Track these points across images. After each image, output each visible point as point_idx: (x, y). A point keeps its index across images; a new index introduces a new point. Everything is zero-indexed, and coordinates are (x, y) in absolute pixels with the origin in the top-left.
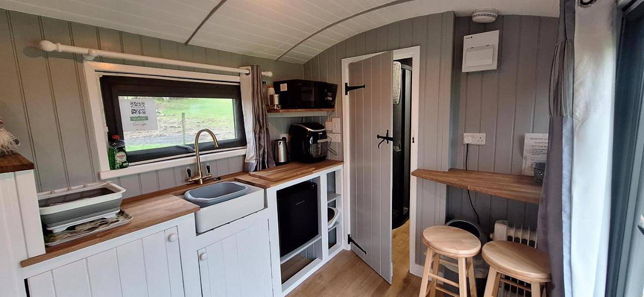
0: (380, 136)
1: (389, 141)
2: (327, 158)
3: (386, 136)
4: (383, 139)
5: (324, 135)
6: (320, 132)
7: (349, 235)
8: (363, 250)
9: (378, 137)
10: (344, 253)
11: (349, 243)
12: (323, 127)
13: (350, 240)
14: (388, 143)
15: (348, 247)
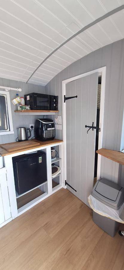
0: (87, 125)
1: (94, 129)
2: (55, 138)
3: (92, 126)
4: (89, 128)
5: (53, 126)
6: (50, 124)
7: (66, 181)
8: (74, 190)
9: (86, 126)
10: (63, 189)
11: (66, 185)
12: (52, 121)
13: (66, 183)
14: (93, 130)
15: (66, 187)
